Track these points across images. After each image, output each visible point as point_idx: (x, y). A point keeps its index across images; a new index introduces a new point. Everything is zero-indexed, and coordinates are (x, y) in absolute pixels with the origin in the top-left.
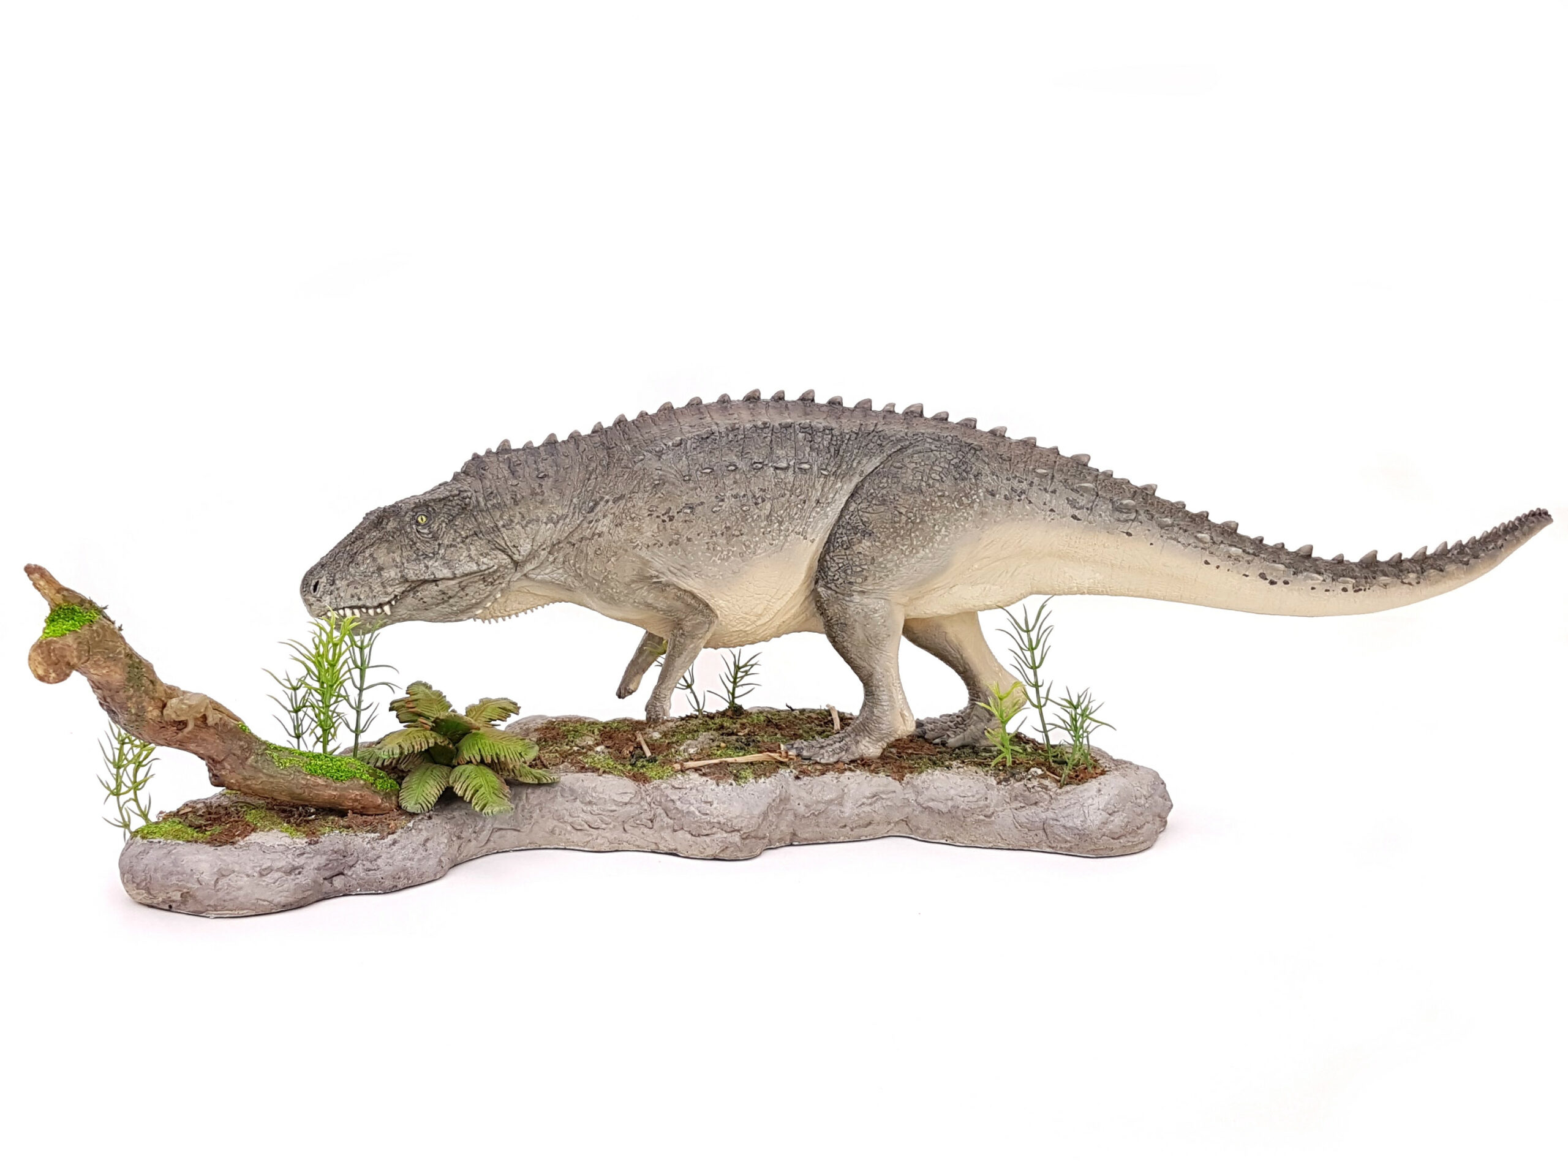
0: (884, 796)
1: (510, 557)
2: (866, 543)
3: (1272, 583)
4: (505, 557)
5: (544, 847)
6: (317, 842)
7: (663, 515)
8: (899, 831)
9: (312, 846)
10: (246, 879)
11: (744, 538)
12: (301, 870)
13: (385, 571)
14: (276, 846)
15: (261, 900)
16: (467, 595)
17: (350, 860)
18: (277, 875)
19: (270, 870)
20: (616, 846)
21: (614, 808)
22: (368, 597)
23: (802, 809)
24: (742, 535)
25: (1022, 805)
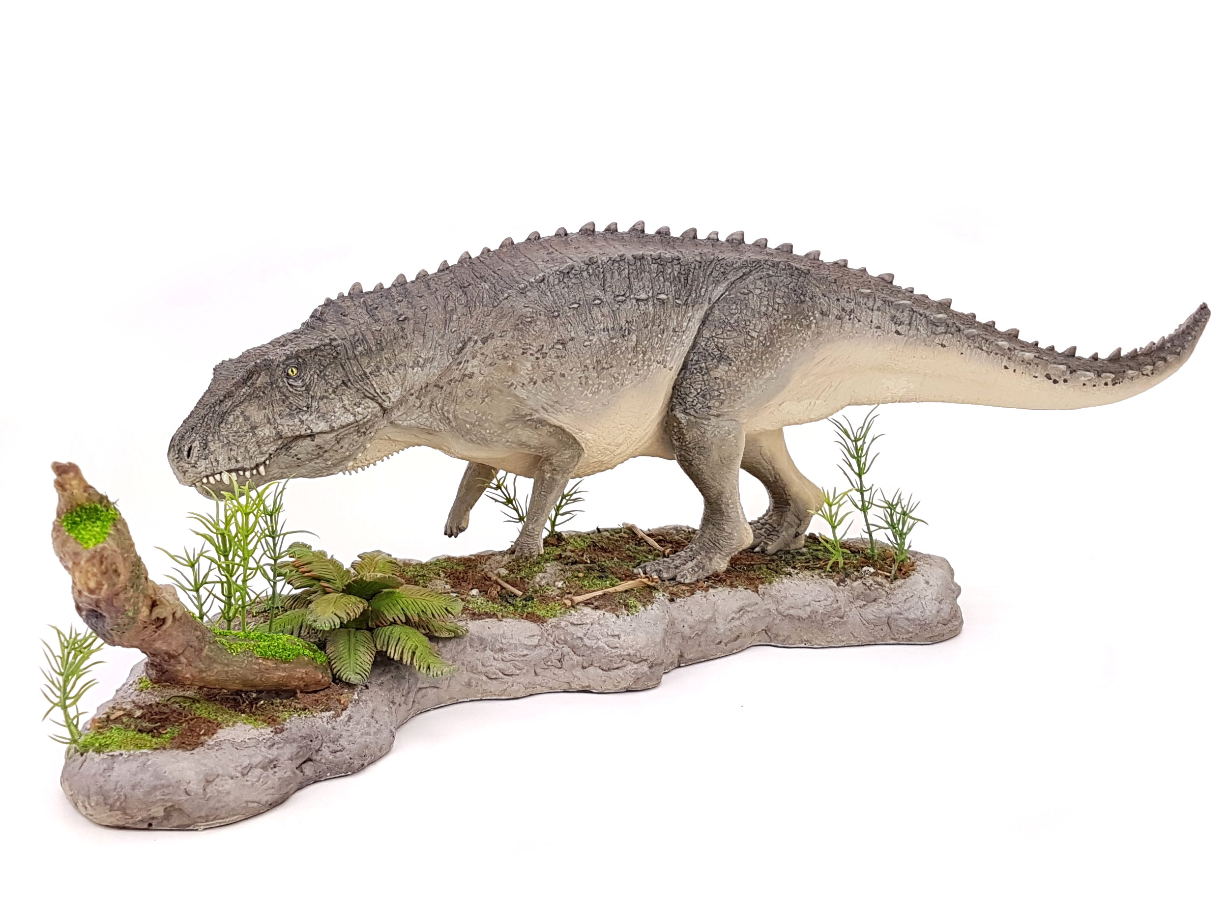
0: (749, 609)
1: (380, 405)
2: (723, 367)
3: (1055, 382)
4: (376, 405)
5: (461, 701)
6: (282, 730)
7: (537, 352)
8: (760, 641)
9: (280, 735)
10: (230, 781)
11: (614, 370)
12: (276, 762)
13: (259, 429)
14: (247, 741)
15: (250, 802)
16: (342, 447)
17: (316, 745)
18: (258, 771)
19: (251, 767)
20: (530, 691)
21: (525, 652)
22: (244, 459)
23: (687, 631)
24: (611, 367)
25: (865, 603)
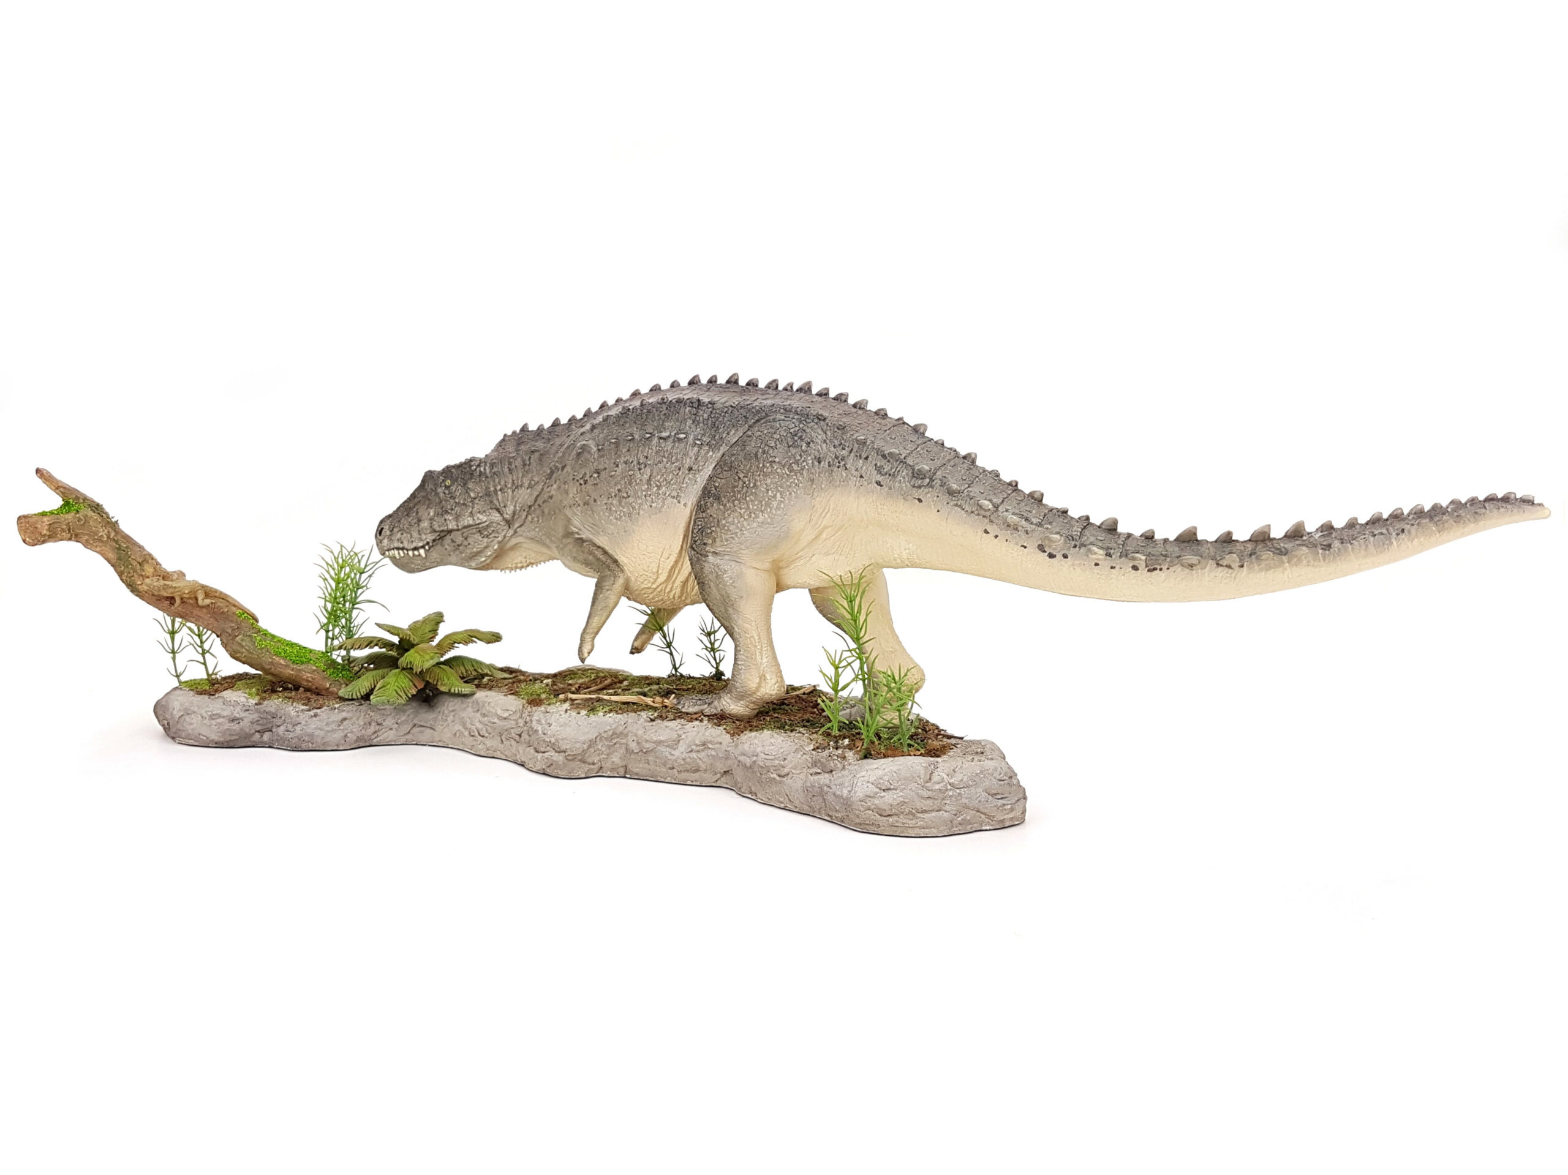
0: (710, 747)
1: (502, 515)
4: (498, 515)
5: (450, 746)
6: (263, 705)
7: (580, 479)
8: (727, 783)
9: (258, 707)
11: (631, 500)
12: (241, 721)
13: (422, 522)
17: (277, 721)
18: (221, 721)
19: (219, 716)
20: (491, 753)
21: (497, 721)
22: (408, 541)
23: (633, 746)
25: (819, 771)
